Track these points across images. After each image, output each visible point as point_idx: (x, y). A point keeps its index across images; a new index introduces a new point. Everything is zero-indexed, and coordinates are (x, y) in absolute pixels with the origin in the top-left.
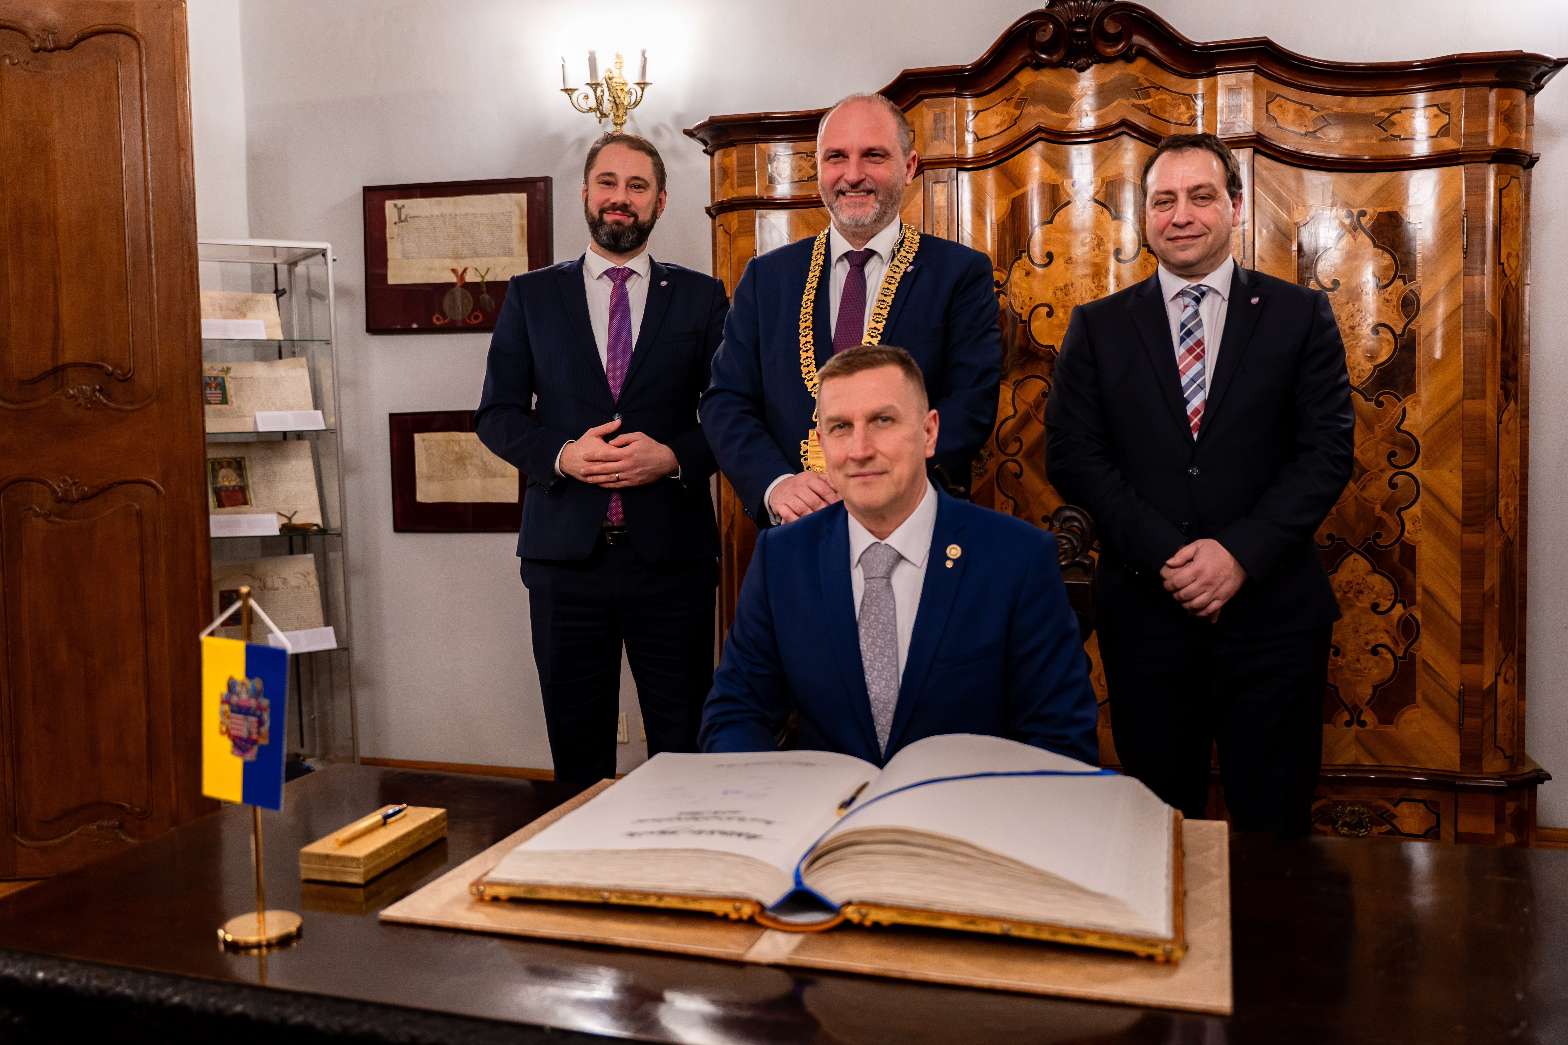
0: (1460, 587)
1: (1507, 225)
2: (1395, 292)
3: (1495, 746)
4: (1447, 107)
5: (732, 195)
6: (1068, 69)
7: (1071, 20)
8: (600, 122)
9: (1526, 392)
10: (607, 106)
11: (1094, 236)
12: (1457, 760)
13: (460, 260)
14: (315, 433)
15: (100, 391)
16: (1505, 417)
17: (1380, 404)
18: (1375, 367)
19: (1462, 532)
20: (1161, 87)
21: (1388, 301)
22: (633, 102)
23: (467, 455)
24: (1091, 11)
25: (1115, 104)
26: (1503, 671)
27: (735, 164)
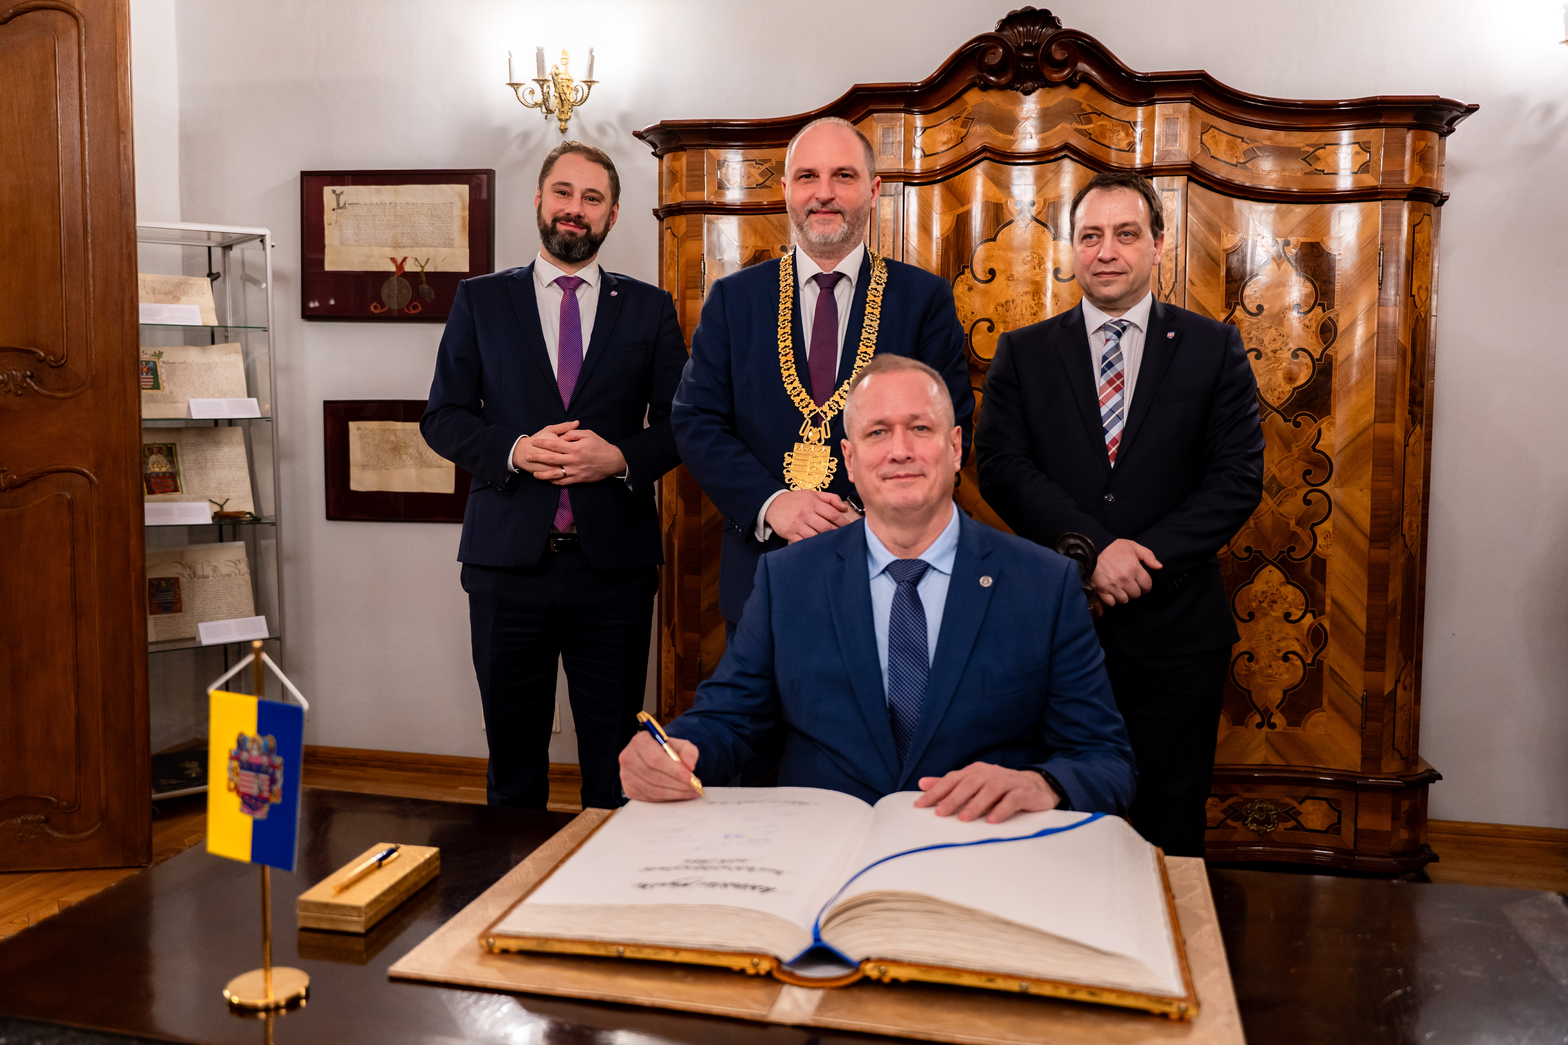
0: (1366, 599)
1: (1419, 259)
2: (1314, 319)
3: (1394, 748)
4: (1368, 145)
5: (680, 198)
6: (1015, 91)
7: (1019, 45)
8: (546, 118)
9: (1430, 417)
10: (553, 102)
11: (1035, 256)
12: (1359, 761)
13: (399, 249)
14: (247, 421)
15: (31, 377)
16: (1412, 440)
17: (1297, 425)
18: (1295, 389)
19: (1370, 547)
20: (1102, 113)
21: (1308, 327)
22: (578, 100)
23: (403, 444)
24: (1039, 37)
25: (1058, 127)
26: (1402, 678)
27: (684, 168)
